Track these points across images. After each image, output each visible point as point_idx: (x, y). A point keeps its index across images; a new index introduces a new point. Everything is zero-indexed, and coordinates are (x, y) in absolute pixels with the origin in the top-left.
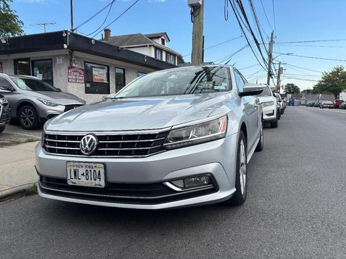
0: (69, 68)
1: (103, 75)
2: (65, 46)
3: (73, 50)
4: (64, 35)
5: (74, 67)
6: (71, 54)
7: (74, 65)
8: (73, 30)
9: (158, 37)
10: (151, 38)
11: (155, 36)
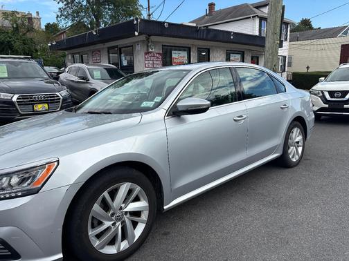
0: (146, 54)
1: (184, 57)
2: (136, 34)
3: (149, 36)
4: (135, 22)
5: (151, 53)
6: (148, 39)
7: (150, 50)
8: (149, 15)
9: (265, 5)
10: (257, 8)
11: (263, 4)
